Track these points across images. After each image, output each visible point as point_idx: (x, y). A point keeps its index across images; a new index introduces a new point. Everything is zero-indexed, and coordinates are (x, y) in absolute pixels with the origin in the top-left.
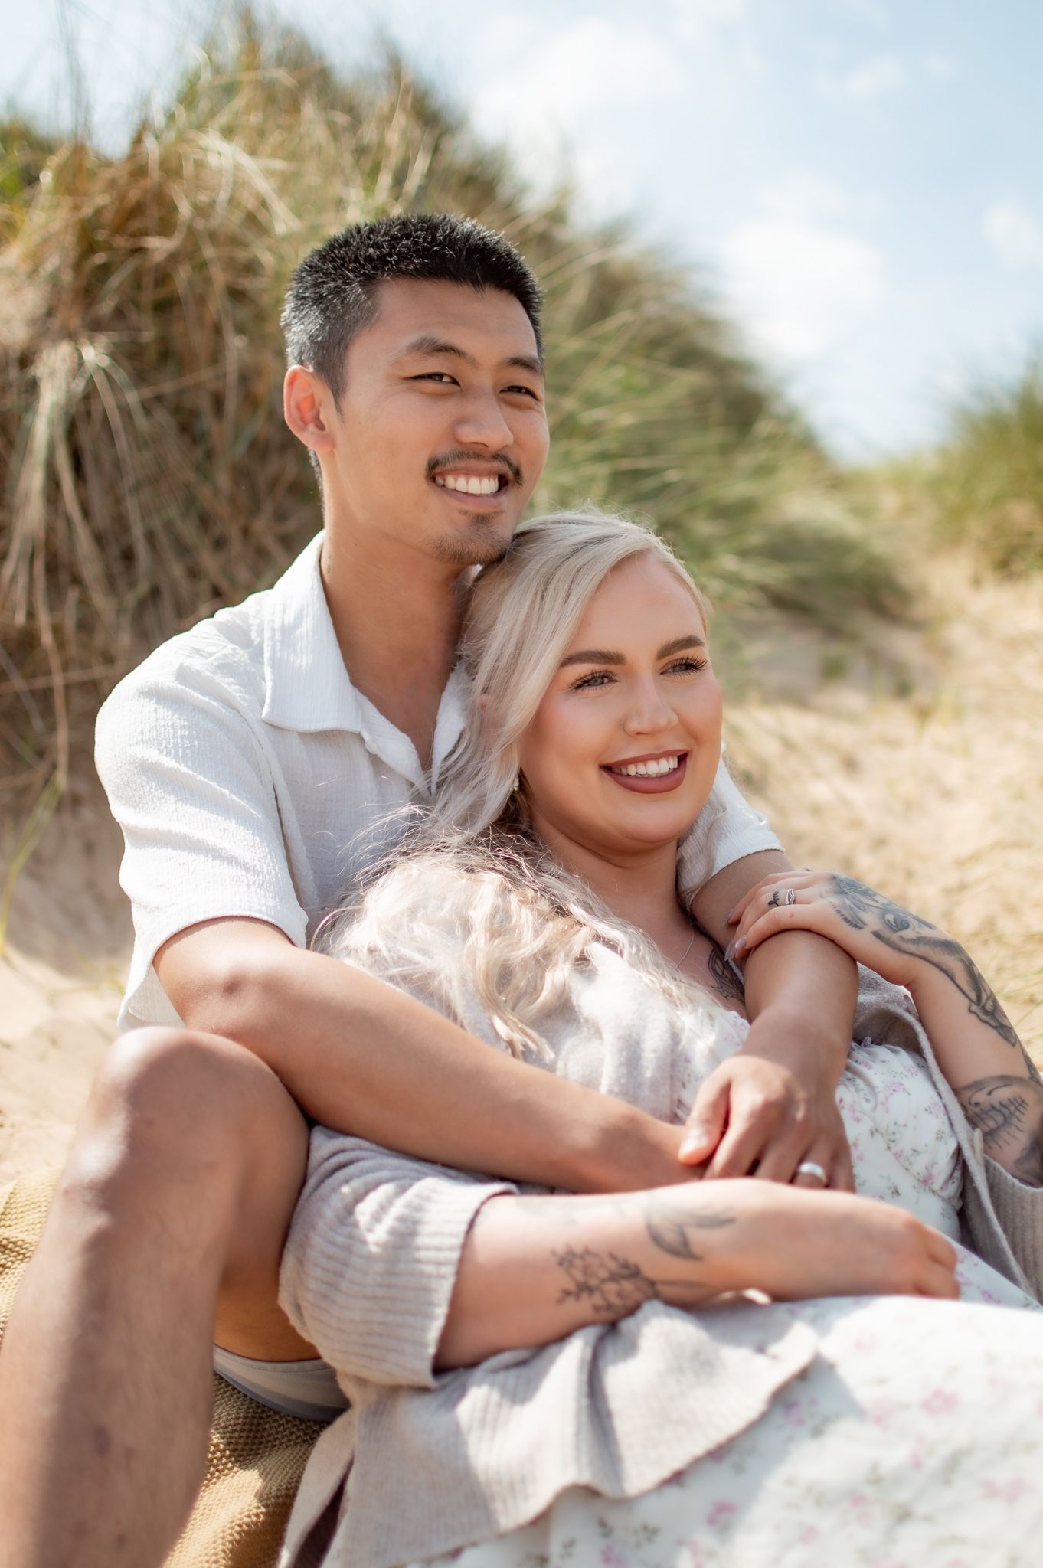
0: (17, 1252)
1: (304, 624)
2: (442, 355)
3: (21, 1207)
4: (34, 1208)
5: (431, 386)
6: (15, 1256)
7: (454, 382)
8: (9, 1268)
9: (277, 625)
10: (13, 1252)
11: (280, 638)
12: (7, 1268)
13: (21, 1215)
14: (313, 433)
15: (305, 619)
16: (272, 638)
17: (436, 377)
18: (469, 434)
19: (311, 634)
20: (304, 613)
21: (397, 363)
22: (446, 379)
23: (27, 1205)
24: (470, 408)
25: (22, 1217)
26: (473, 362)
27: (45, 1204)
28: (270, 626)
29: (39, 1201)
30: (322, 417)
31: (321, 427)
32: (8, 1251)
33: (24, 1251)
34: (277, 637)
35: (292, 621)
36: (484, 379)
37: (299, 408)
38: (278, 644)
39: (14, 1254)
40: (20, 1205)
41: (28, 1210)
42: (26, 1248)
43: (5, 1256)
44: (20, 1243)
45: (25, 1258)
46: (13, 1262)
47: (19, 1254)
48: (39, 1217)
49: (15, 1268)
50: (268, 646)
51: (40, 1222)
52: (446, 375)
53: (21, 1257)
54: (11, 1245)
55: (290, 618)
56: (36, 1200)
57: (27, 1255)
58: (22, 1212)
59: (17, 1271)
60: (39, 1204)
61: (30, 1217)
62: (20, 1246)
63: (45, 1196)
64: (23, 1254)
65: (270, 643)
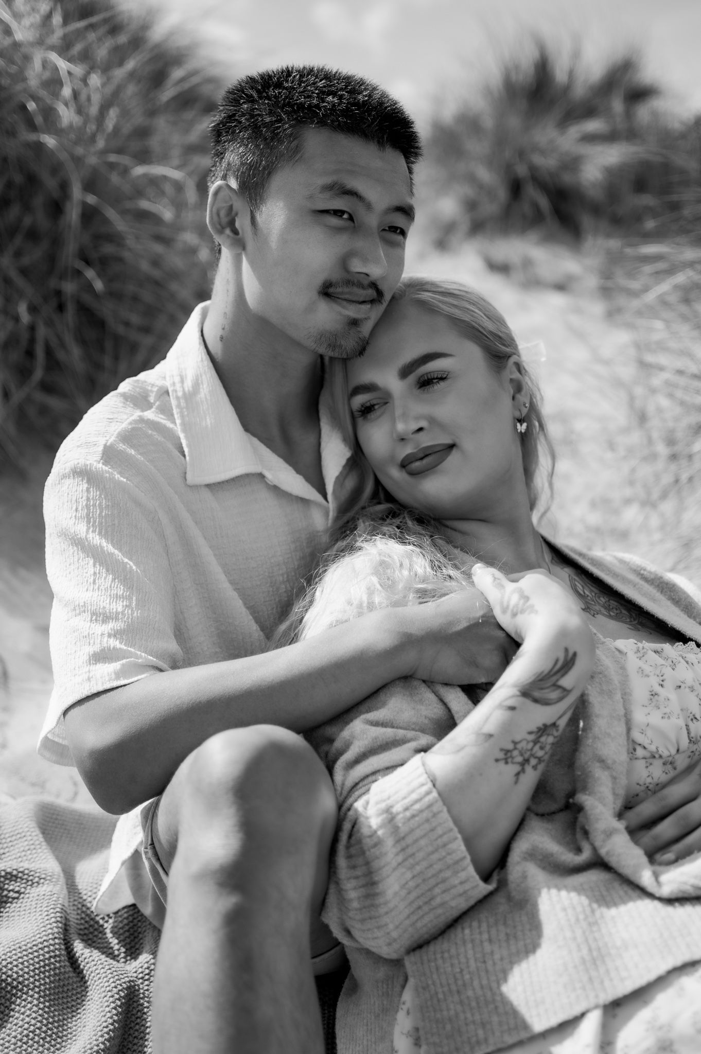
0: (26, 879)
1: (201, 390)
2: (347, 197)
3: (9, 837)
4: (20, 838)
5: (334, 221)
6: (25, 883)
7: (351, 218)
8: (23, 893)
9: (180, 394)
10: (23, 879)
11: (185, 404)
12: (21, 893)
13: (10, 844)
14: (228, 236)
15: (201, 386)
16: (179, 406)
17: (338, 213)
18: (357, 266)
19: (209, 398)
20: (200, 382)
21: (311, 197)
22: (345, 216)
23: (13, 836)
24: (360, 244)
25: (12, 846)
26: (369, 206)
27: (29, 833)
28: (174, 396)
29: (23, 832)
30: (237, 225)
31: (235, 232)
32: (19, 880)
33: (31, 878)
34: (182, 404)
35: (191, 389)
36: (372, 220)
37: (218, 215)
38: (185, 410)
39: (24, 881)
40: (7, 835)
41: (15, 840)
42: (32, 875)
43: (18, 884)
44: (26, 872)
45: (33, 883)
46: (25, 888)
47: (28, 881)
48: (28, 845)
49: (29, 893)
50: (177, 414)
51: (29, 850)
52: (347, 212)
53: (30, 883)
54: (20, 875)
55: (188, 384)
56: (21, 831)
57: (34, 881)
58: (11, 841)
59: (31, 895)
60: (23, 834)
61: (19, 846)
62: (27, 874)
63: (27, 827)
64: (31, 880)
65: (178, 410)
